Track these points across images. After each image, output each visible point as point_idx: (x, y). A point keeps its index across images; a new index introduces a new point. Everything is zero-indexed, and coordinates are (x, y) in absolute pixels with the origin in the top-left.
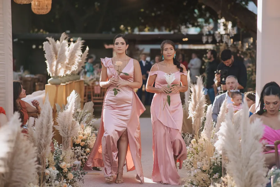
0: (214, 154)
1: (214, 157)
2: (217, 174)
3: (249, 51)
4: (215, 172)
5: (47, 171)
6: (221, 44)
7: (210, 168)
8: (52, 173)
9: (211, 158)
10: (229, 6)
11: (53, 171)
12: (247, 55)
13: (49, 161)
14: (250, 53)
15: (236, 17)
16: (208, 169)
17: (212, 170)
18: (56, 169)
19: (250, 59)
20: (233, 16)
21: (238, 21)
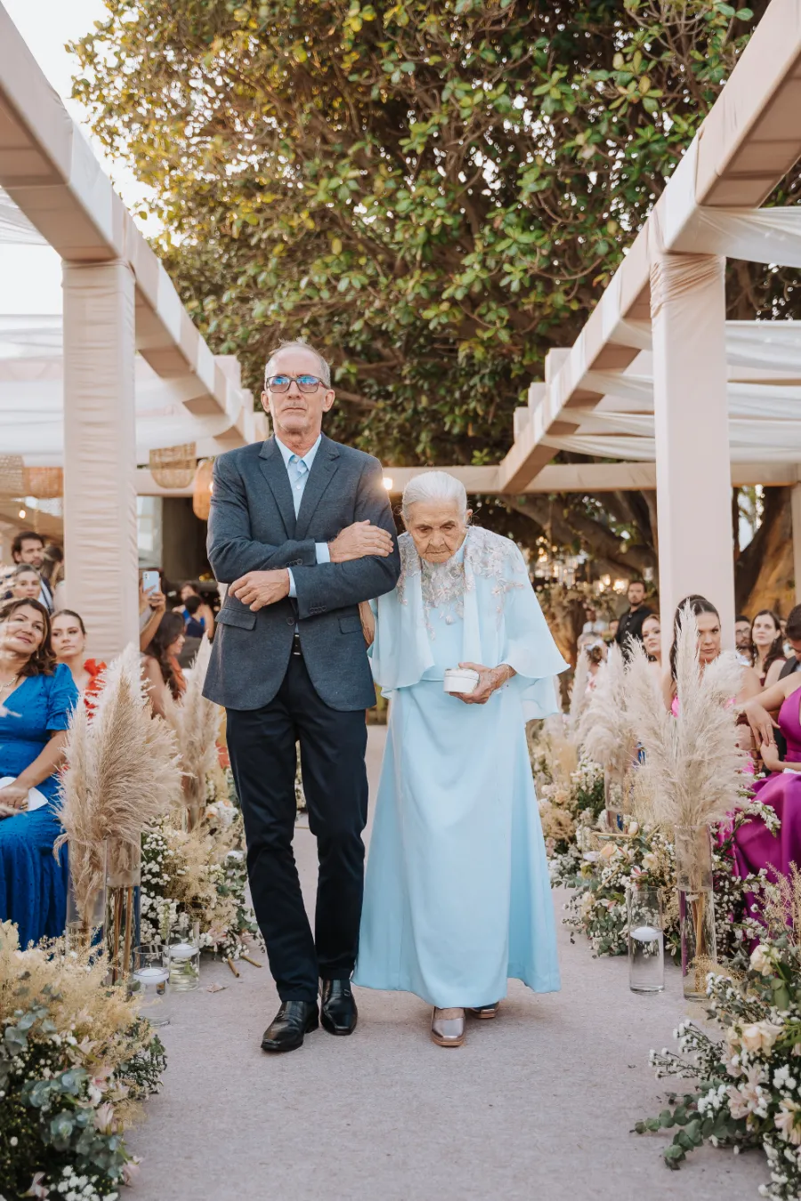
0: (579, 765)
1: (578, 773)
2: (588, 809)
3: (604, 598)
4: (582, 806)
5: (212, 809)
6: (553, 585)
7: (572, 798)
8: (223, 813)
9: (572, 775)
10: (565, 512)
11: (226, 809)
12: (601, 605)
13: (215, 789)
14: (607, 602)
15: (580, 533)
16: (568, 800)
17: (576, 802)
18: (231, 804)
19: (607, 614)
20: (574, 531)
21: (583, 539)
